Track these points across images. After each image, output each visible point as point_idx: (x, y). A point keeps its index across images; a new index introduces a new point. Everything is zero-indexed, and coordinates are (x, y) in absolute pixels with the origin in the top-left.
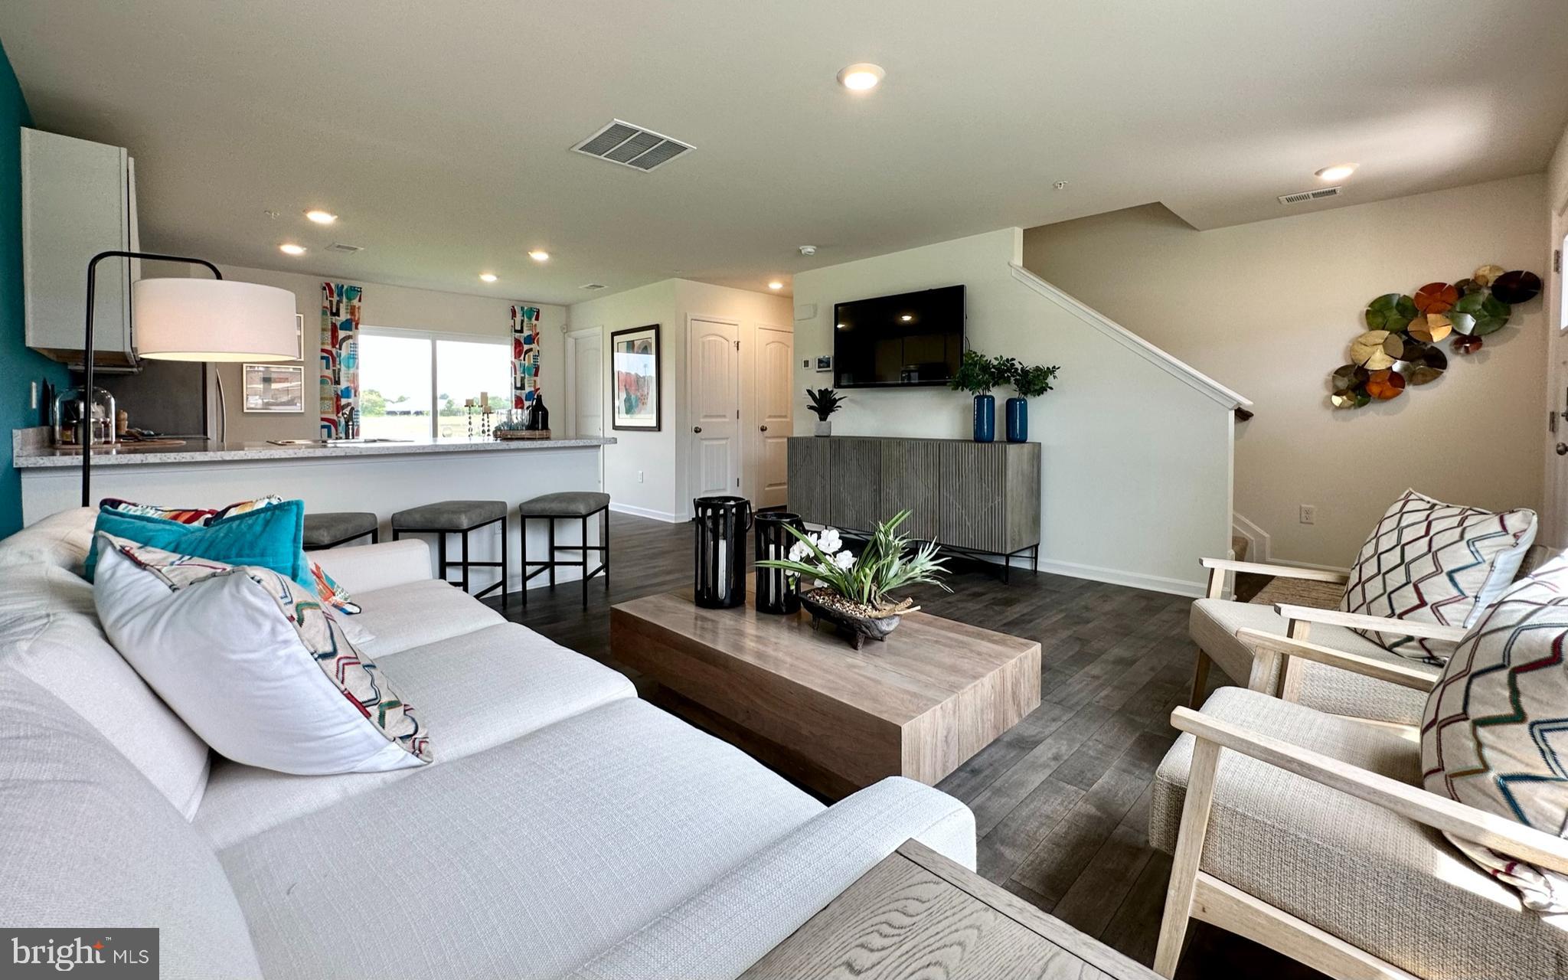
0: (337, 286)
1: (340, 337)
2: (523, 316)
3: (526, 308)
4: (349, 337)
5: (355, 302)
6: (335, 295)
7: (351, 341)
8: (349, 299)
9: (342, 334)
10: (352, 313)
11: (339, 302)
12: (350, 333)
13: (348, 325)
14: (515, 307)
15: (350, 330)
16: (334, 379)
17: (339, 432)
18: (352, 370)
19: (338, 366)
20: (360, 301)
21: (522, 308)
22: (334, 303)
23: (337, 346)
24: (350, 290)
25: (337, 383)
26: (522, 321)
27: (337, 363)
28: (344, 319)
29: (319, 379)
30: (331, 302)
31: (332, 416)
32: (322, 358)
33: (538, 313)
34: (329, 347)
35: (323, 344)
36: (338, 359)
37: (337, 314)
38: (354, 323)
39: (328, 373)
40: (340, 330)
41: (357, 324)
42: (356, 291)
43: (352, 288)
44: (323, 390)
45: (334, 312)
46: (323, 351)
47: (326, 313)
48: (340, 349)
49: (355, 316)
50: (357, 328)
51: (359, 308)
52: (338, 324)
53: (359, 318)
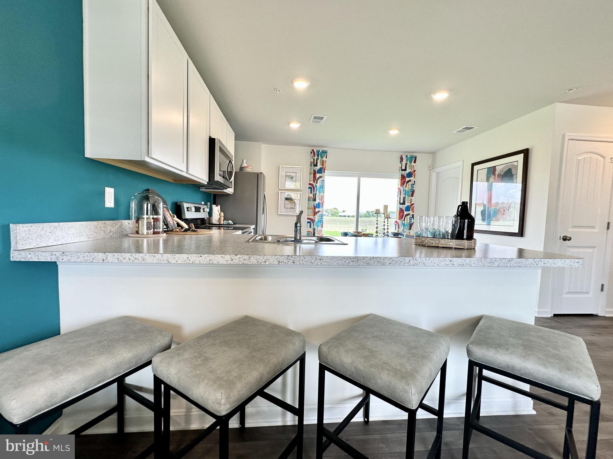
0: (317, 151)
1: (317, 177)
2: (407, 161)
3: (409, 156)
4: (321, 177)
5: (324, 159)
6: (316, 155)
7: (321, 179)
8: (322, 157)
9: (318, 175)
10: (323, 165)
11: (317, 159)
12: (321, 175)
13: (321, 171)
14: (403, 156)
15: (322, 173)
16: (314, 198)
17: (314, 225)
18: (321, 194)
19: (315, 192)
20: (326, 158)
21: (407, 156)
22: (315, 160)
23: (316, 182)
24: (323, 152)
25: (315, 200)
26: (406, 164)
27: (315, 190)
28: (319, 168)
29: (308, 199)
30: (314, 159)
31: (312, 217)
32: (309, 188)
33: (416, 158)
34: (312, 182)
35: (310, 181)
36: (315, 188)
37: (316, 165)
38: (323, 170)
39: (311, 195)
40: (317, 173)
41: (324, 170)
42: (326, 153)
43: (323, 151)
44: (308, 204)
45: (315, 164)
46: (310, 184)
47: (311, 165)
48: (317, 183)
49: (324, 166)
50: (324, 172)
51: (326, 162)
52: (316, 170)
53: (325, 167)
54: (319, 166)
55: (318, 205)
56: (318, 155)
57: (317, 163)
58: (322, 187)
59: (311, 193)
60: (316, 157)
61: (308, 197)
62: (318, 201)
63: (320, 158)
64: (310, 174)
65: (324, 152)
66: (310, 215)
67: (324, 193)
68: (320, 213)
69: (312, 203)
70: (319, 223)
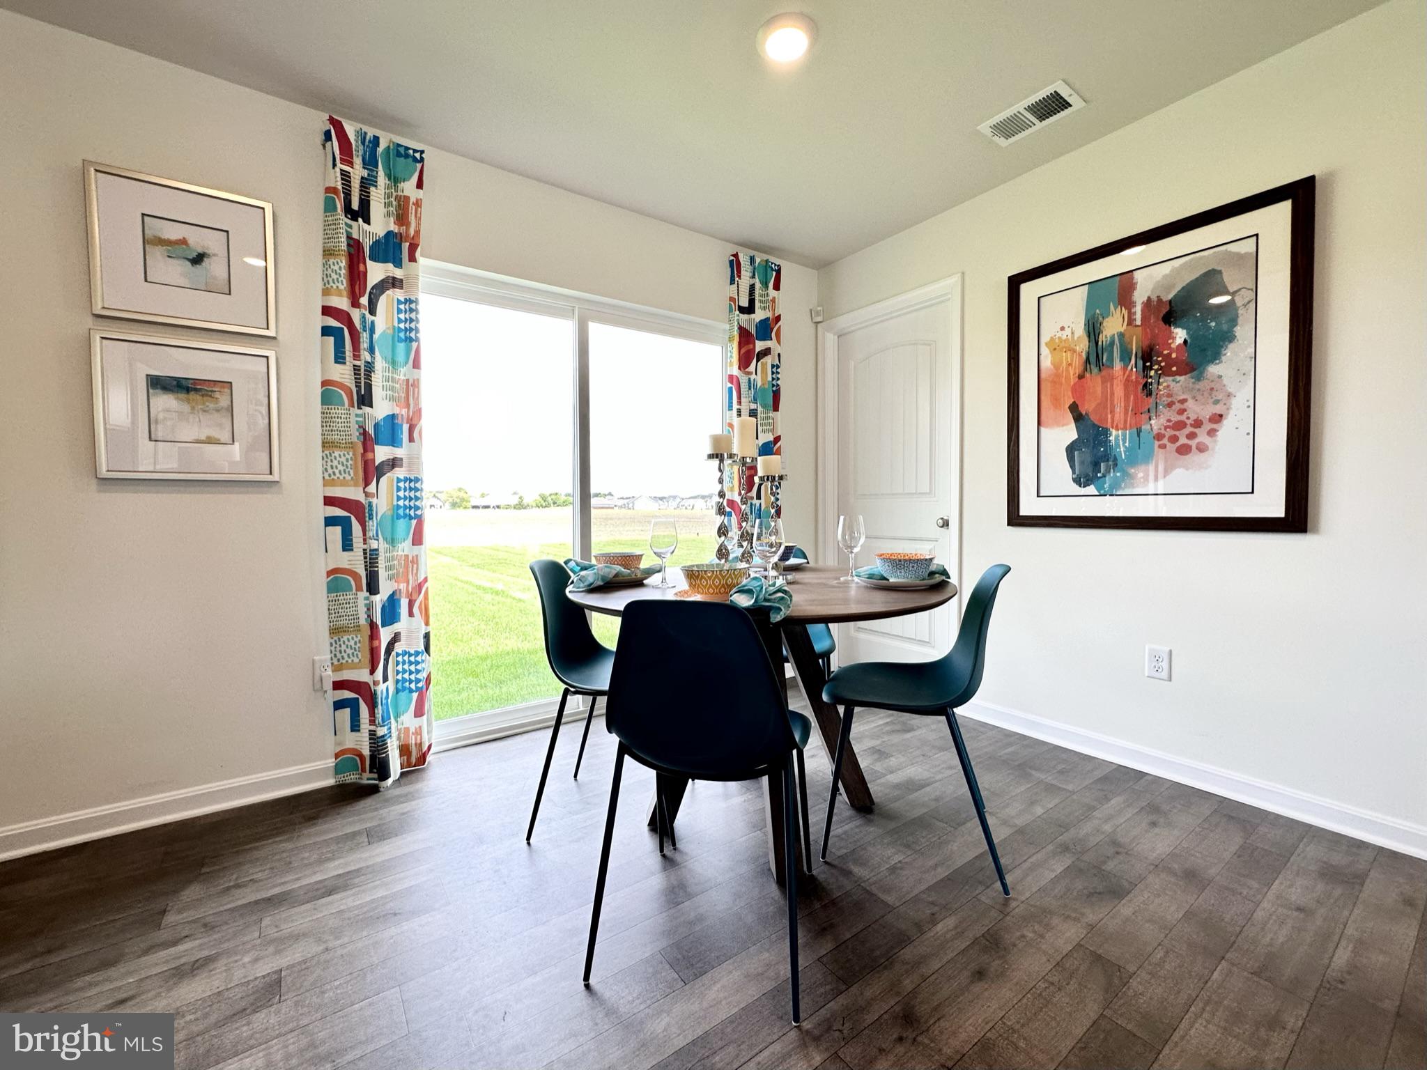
0: (362, 136)
1: (372, 280)
2: (754, 277)
3: (758, 260)
4: (393, 282)
5: (408, 188)
6: (358, 161)
7: (398, 294)
8: (394, 180)
9: (376, 272)
10: (402, 219)
11: (366, 184)
12: (394, 270)
13: (390, 249)
14: (741, 256)
15: (398, 264)
16: (358, 392)
17: (370, 534)
18: (403, 373)
19: (366, 356)
20: (420, 185)
21: (752, 259)
22: (356, 184)
23: (364, 300)
24: (399, 155)
25: (365, 399)
26: (752, 288)
27: (364, 344)
28: (381, 233)
29: (318, 390)
30: (345, 176)
31: (354, 493)
32: (326, 331)
33: (778, 272)
34: (342, 303)
35: (326, 292)
36: (365, 337)
37: (363, 213)
38: (406, 246)
39: (343, 374)
40: (372, 259)
41: (413, 248)
42: (415, 160)
43: (402, 150)
44: (326, 420)
45: (355, 205)
46: (327, 311)
47: (329, 207)
48: (372, 311)
49: (408, 225)
50: (412, 258)
51: (418, 204)
52: (367, 244)
53: (418, 232)
54: (380, 224)
55: (390, 431)
56: (369, 163)
57: (365, 203)
58: (408, 335)
59: (340, 358)
60: (357, 171)
61: (324, 383)
62: (381, 408)
63: (382, 179)
64: (328, 253)
65: (407, 156)
66: (344, 483)
67: (416, 365)
68: (399, 473)
69: (349, 418)
70: (401, 524)
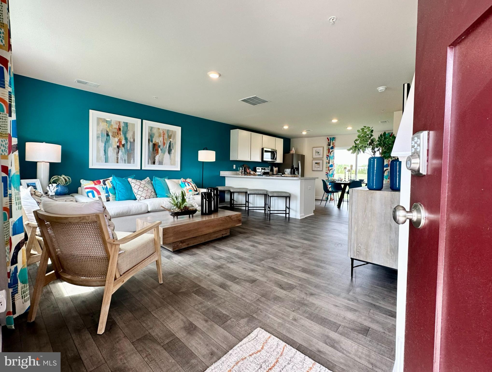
4: (332, 151)
10: (333, 145)
16: (329, 162)
18: (333, 160)
19: (330, 159)
20: (335, 141)
43: (333, 138)
45: (329, 145)
46: (327, 155)
48: (330, 154)
50: (334, 148)
55: (332, 166)
56: (331, 140)
58: (333, 156)
59: (327, 159)
60: (330, 141)
61: (326, 162)
63: (332, 141)
64: (327, 150)
66: (327, 171)
68: (332, 170)
69: (328, 165)
70: (332, 175)
